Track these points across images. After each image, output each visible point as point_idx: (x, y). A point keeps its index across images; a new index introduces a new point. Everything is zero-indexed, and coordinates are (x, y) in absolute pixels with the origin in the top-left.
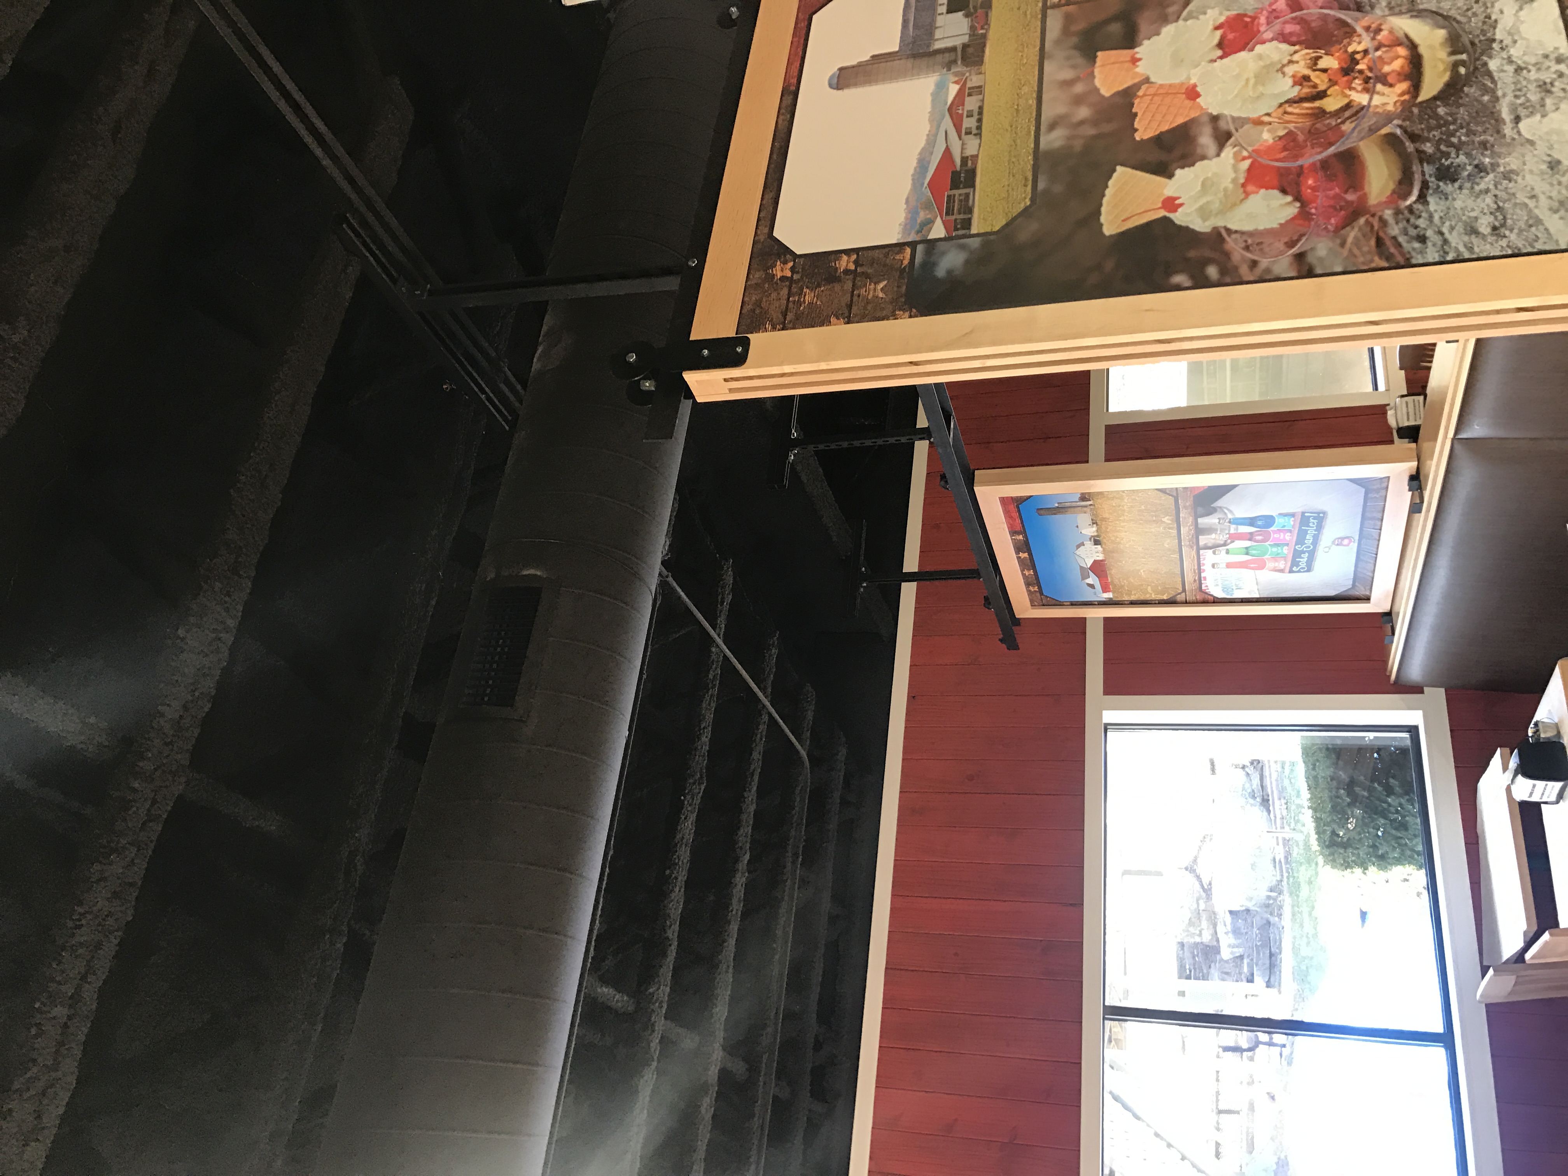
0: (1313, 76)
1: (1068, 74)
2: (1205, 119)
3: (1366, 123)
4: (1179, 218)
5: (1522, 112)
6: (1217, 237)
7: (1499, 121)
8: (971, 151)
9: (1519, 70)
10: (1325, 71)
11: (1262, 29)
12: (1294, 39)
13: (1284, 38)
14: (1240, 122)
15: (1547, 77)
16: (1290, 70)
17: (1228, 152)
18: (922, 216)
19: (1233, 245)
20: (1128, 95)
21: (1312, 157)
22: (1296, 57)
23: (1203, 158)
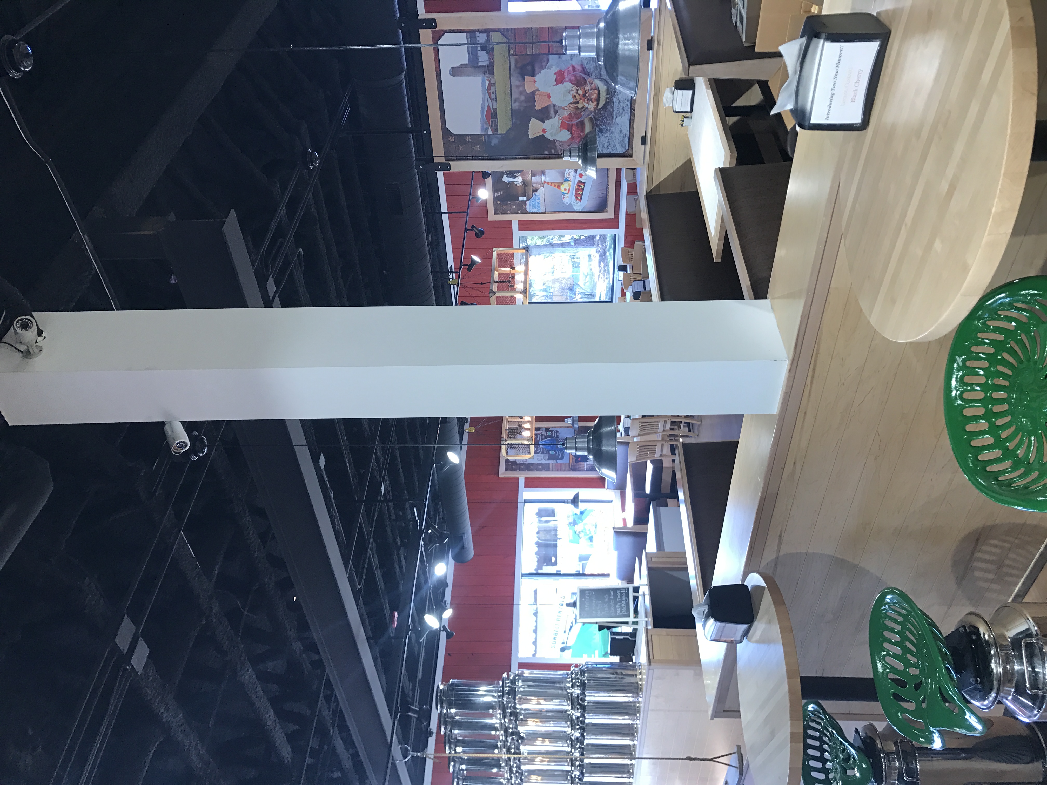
0: (577, 95)
1: (518, 83)
2: (552, 105)
3: (587, 113)
4: (547, 135)
5: (618, 115)
6: (554, 141)
7: (613, 117)
8: (495, 107)
9: (619, 102)
10: (579, 95)
11: (566, 77)
12: (573, 82)
13: (571, 81)
14: (561, 108)
15: (625, 105)
16: (572, 93)
17: (557, 116)
18: (485, 126)
19: (557, 144)
20: (533, 93)
21: (575, 121)
22: (573, 89)
23: (551, 118)
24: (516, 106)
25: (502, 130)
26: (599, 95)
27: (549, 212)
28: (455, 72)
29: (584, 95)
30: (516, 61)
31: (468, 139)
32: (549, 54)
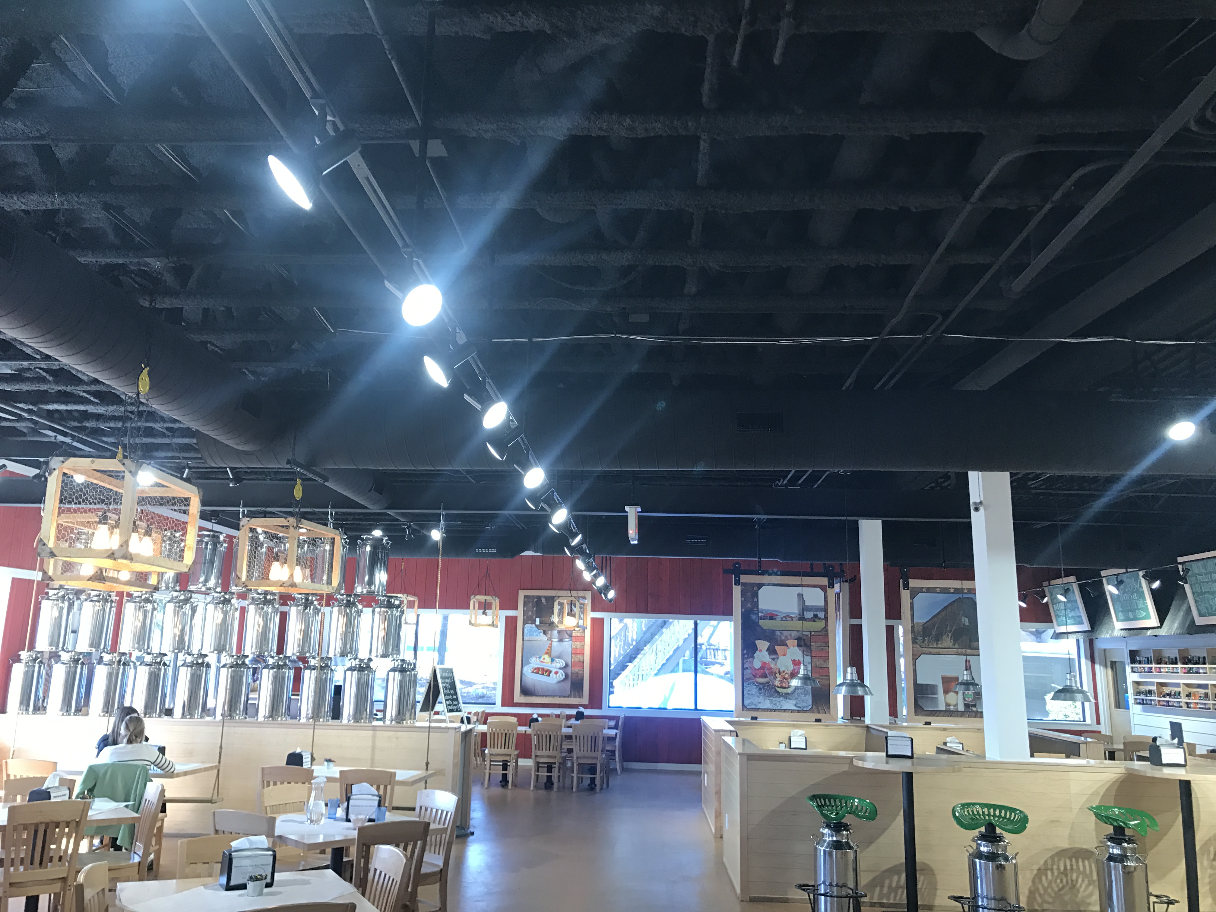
0: (784, 673)
2: (778, 657)
3: (772, 680)
4: (757, 652)
5: (771, 701)
7: (769, 697)
8: (777, 619)
9: (779, 701)
11: (797, 667)
15: (777, 705)
16: (786, 670)
17: (770, 660)
18: (764, 612)
20: (786, 645)
21: (767, 672)
22: (789, 671)
23: (770, 656)
24: (778, 633)
25: (761, 622)
26: (785, 688)
27: (523, 644)
28: (801, 596)
29: (784, 678)
30: (807, 636)
31: (755, 599)
32: (811, 657)
